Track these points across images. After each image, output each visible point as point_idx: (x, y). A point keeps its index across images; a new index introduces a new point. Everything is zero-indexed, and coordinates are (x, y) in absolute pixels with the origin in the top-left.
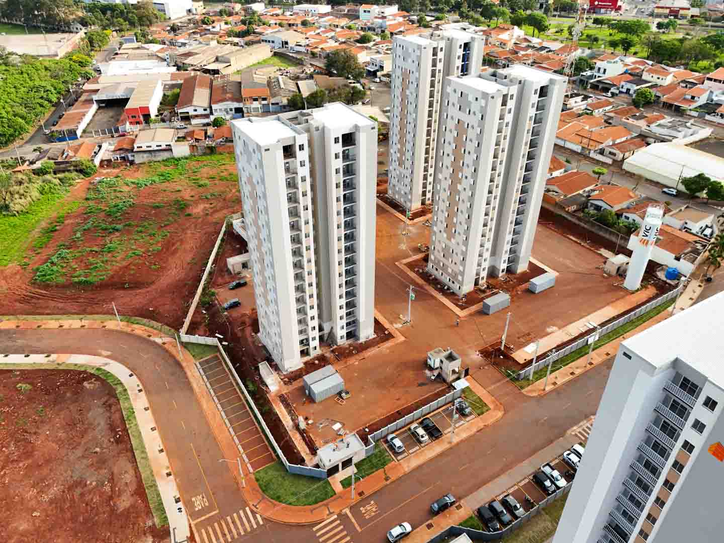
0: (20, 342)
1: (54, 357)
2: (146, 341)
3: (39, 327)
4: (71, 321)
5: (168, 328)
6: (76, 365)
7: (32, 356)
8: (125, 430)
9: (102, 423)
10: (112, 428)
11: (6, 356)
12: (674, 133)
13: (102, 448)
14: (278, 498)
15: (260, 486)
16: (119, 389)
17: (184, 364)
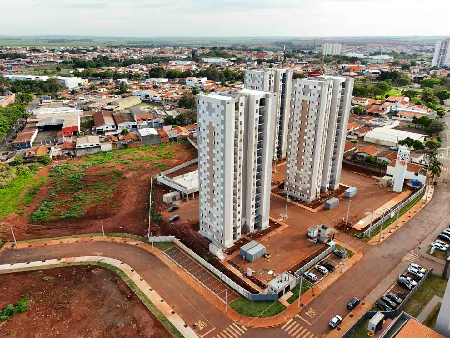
0: (35, 255)
1: (63, 260)
2: (124, 245)
3: (45, 245)
4: (68, 239)
5: (137, 236)
6: (81, 262)
7: (47, 261)
8: (132, 293)
9: (115, 291)
10: (123, 293)
11: (29, 263)
12: (382, 123)
13: (120, 304)
14: (251, 315)
15: (236, 310)
16: (118, 272)
17: (155, 254)
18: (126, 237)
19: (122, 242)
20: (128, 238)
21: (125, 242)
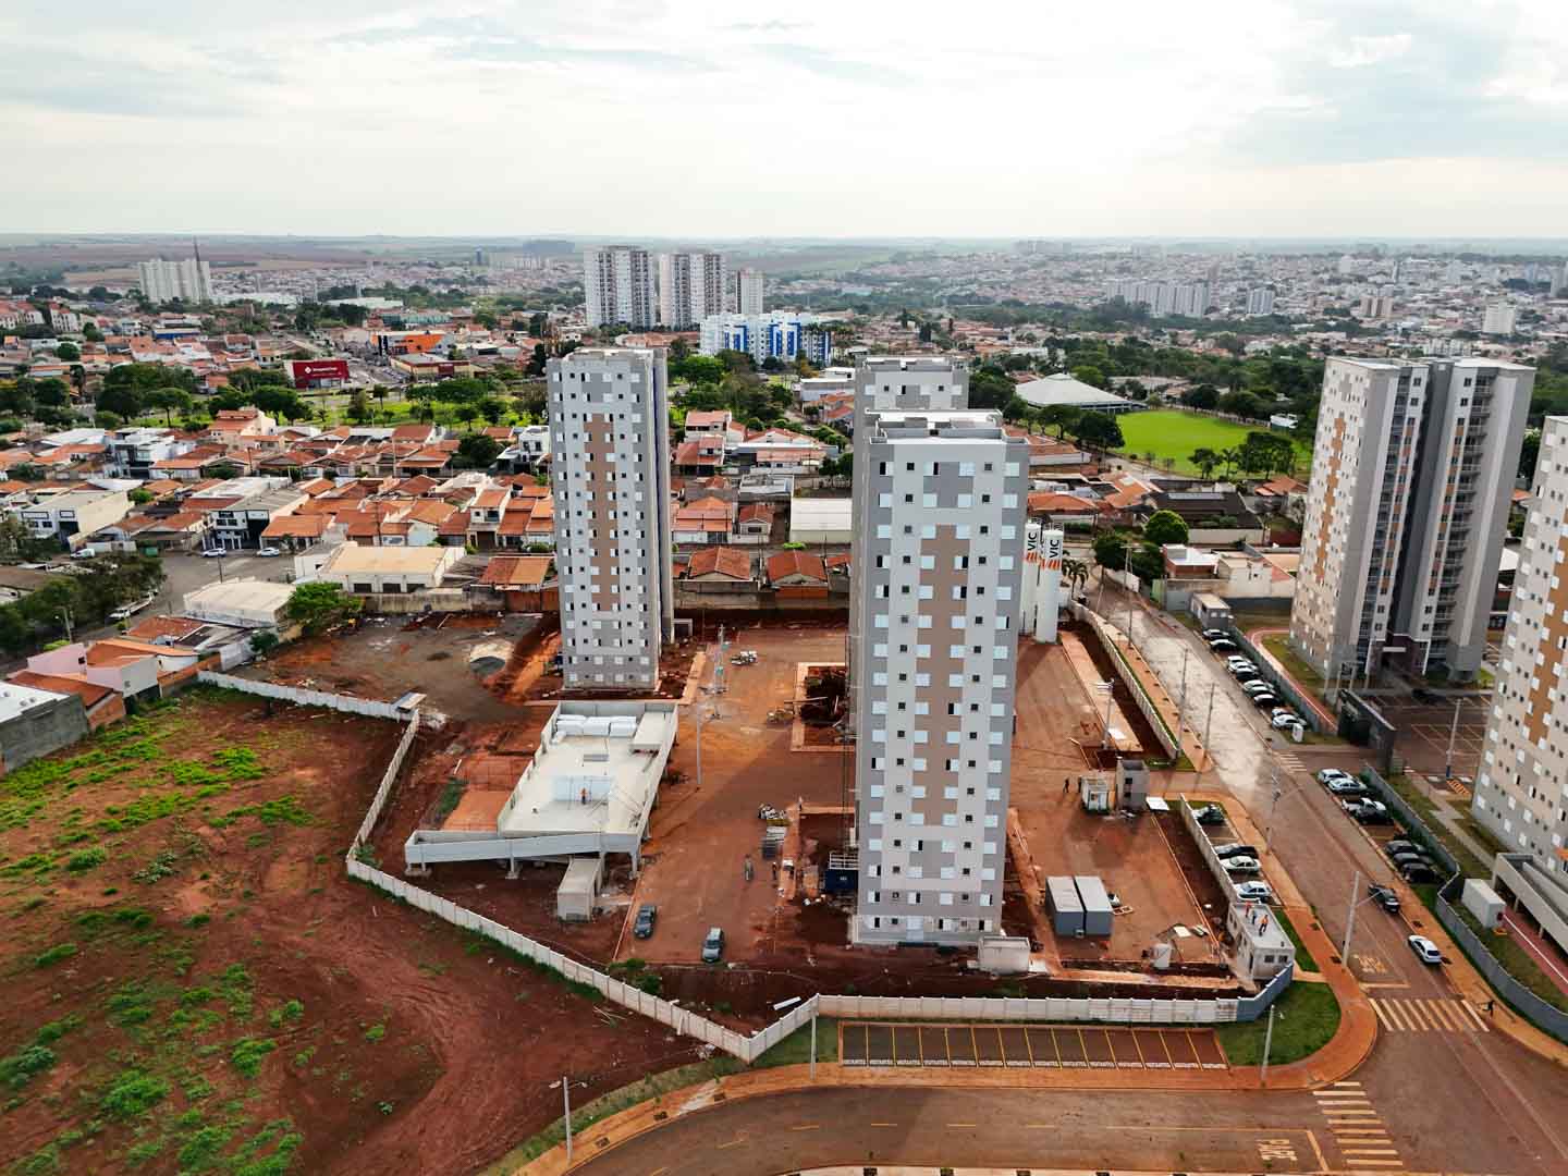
5: (672, 1072)
14: (1309, 1049)
17: (833, 1082)
18: (630, 1102)
19: (650, 1123)
20: (643, 1099)
21: (664, 1115)
